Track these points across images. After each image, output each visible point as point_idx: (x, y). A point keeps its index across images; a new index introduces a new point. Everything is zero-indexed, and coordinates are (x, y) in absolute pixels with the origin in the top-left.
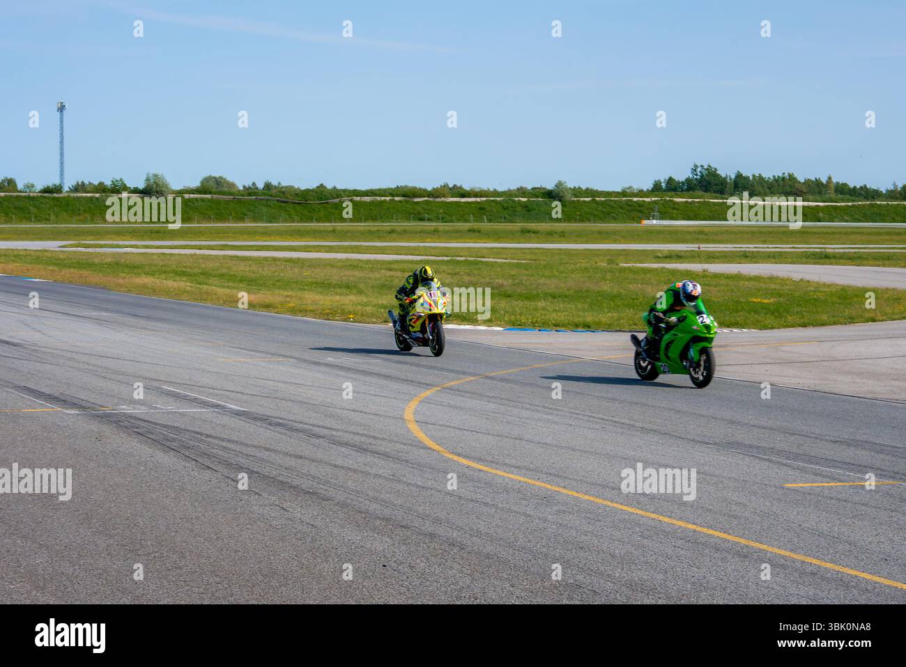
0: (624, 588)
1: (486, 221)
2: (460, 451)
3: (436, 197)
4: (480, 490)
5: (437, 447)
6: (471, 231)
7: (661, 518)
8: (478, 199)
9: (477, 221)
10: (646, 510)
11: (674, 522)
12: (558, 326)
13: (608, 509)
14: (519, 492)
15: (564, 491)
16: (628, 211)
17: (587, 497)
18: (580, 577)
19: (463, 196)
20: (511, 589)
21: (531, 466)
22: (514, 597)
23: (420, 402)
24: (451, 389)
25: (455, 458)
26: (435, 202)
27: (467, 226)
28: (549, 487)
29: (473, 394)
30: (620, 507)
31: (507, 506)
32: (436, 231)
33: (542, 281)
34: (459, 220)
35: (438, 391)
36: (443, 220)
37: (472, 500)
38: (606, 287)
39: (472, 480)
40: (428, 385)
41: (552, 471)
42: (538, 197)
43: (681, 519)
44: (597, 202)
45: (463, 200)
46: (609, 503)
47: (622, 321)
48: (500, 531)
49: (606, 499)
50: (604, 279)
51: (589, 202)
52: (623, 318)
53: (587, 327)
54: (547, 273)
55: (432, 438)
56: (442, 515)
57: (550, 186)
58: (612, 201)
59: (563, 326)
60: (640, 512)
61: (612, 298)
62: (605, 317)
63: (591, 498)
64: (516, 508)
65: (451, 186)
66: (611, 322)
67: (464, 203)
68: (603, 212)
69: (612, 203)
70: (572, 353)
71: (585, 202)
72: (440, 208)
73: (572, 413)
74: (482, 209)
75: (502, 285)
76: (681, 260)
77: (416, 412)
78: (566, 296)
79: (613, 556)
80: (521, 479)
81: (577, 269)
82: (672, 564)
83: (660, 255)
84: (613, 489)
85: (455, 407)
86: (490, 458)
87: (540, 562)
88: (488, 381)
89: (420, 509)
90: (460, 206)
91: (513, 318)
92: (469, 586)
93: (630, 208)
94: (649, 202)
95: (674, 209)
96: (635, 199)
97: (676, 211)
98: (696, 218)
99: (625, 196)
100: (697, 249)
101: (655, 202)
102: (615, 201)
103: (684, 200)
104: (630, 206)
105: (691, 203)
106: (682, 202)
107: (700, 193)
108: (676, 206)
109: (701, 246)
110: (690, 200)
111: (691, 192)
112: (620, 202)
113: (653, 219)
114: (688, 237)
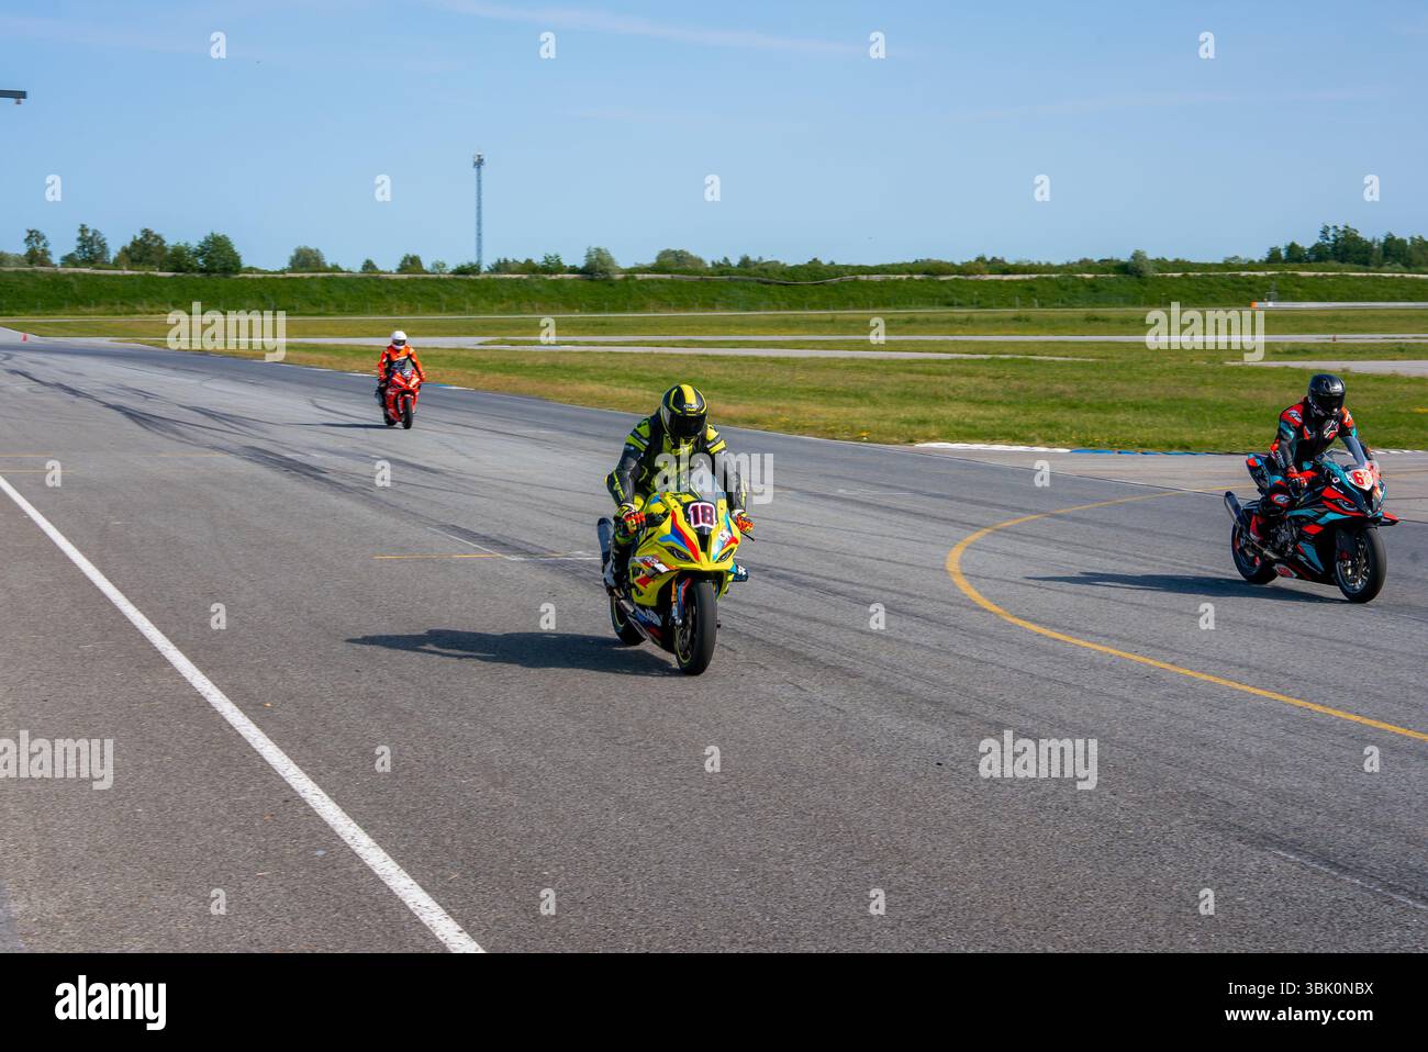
0: (1267, 799)
1: (1037, 305)
2: (1026, 613)
3: (969, 274)
4: (1058, 666)
5: (994, 608)
6: (1017, 319)
7: (1310, 706)
8: (1027, 277)
9: (1024, 306)
10: (1289, 695)
11: (1330, 711)
12: (1145, 446)
13: (1236, 693)
14: (1110, 668)
15: (1173, 669)
16: (1233, 289)
17: (1204, 677)
18: (1205, 784)
19: (1006, 272)
20: (1112, 797)
21: (1125, 634)
22: (1118, 809)
23: (968, 548)
24: (1005, 530)
25: (1021, 623)
26: (967, 281)
27: (1010, 312)
28: (1151, 662)
29: (1036, 538)
30: (1252, 690)
31: (1097, 687)
32: (969, 320)
33: (1118, 385)
34: (1000, 305)
35: (989, 534)
36: (979, 305)
37: (1049, 680)
38: (1209, 394)
39: (1046, 653)
40: (976, 526)
41: (1154, 642)
42: (1108, 273)
43: (1338, 708)
44: (1189, 279)
45: (1006, 277)
46: (1237, 686)
47: (1234, 440)
48: (1090, 720)
49: (1231, 680)
50: (1203, 382)
51: (1178, 278)
52: (1235, 436)
53: (1186, 448)
54: (1124, 374)
55: (986, 595)
56: (1010, 698)
57: (1125, 257)
58: (1210, 276)
59: (1152, 446)
60: (1281, 698)
61: (1219, 408)
62: (1209, 435)
63: (1212, 679)
64: (1109, 691)
65: (989, 259)
66: (1217, 441)
67: (1007, 281)
68: (1199, 292)
69: (1211, 280)
70: (1168, 484)
71: (1172, 277)
72: (975, 288)
73: (1174, 564)
74: (1031, 289)
75: (1063, 392)
76: (1309, 356)
77: (962, 562)
78: (1154, 407)
79: (1249, 757)
80: (1112, 651)
81: (1165, 371)
82: (1333, 768)
83: (1280, 350)
84: (1241, 666)
85: (1015, 556)
86: (1067, 623)
87: (1149, 762)
88: (1055, 520)
89: (980, 690)
90: (1000, 286)
91: (1082, 436)
92: (1055, 793)
93: (1237, 286)
94: (1263, 277)
95: (1297, 286)
96: (1244, 274)
97: (1299, 290)
98: (1329, 298)
99: (1229, 270)
100: (1330, 341)
101: (1271, 277)
102: (1215, 276)
103: (1312, 274)
104: (1237, 283)
105: (1322, 277)
106: (1310, 277)
107: (1335, 264)
108: (1301, 283)
109: (1338, 336)
110: (1321, 274)
111: (1323, 263)
112: (1222, 277)
113: (1269, 300)
114: (1318, 324)
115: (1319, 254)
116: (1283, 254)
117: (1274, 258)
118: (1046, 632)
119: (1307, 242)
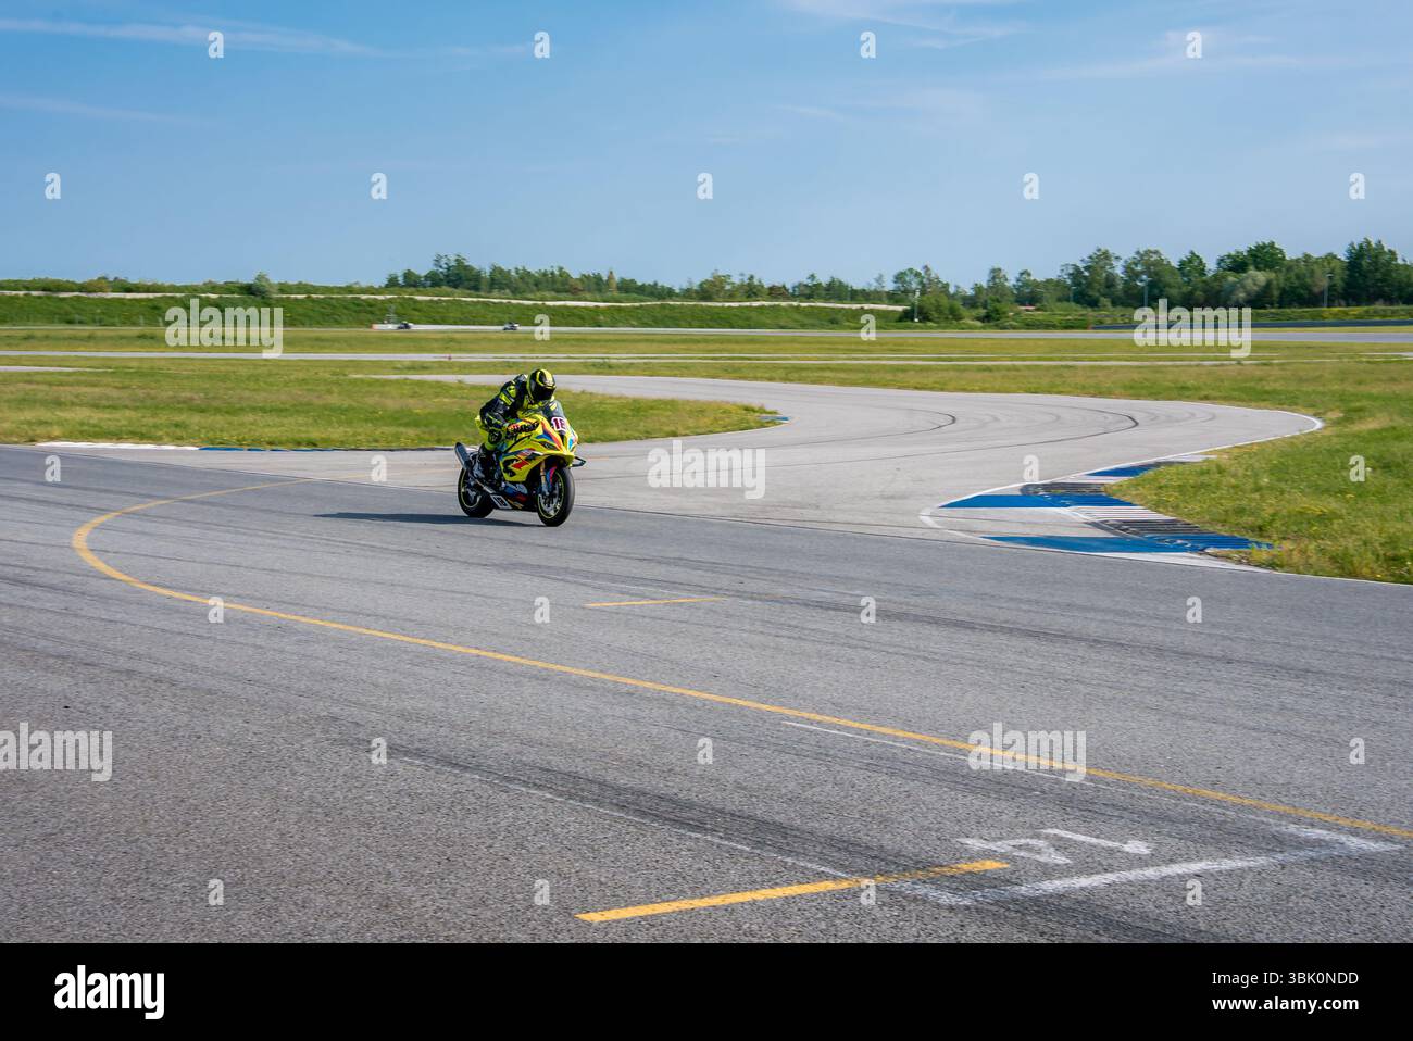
0: (395, 719)
1: (161, 324)
2: (157, 580)
3: (90, 292)
4: (191, 622)
5: (124, 577)
6: (142, 337)
7: (434, 644)
8: (151, 296)
9: (150, 325)
10: (413, 636)
11: (452, 647)
12: (274, 445)
13: (364, 637)
14: (244, 622)
15: (304, 620)
16: (355, 311)
17: (335, 625)
18: (336, 710)
19: (129, 290)
20: (246, 725)
21: (256, 594)
22: (250, 734)
23: (95, 528)
24: (133, 513)
25: (151, 588)
26: (89, 298)
27: (135, 330)
28: (282, 615)
29: (166, 518)
30: (380, 634)
31: (230, 638)
32: (90, 338)
33: (247, 394)
34: (124, 323)
35: (118, 516)
36: (101, 323)
37: (180, 633)
38: (334, 400)
39: (178, 611)
40: (103, 511)
41: (286, 599)
42: (233, 293)
43: (459, 644)
44: (313, 301)
45: (129, 296)
46: (365, 631)
47: (359, 438)
48: (222, 664)
49: (361, 626)
50: (330, 392)
51: (302, 300)
52: (359, 434)
53: (313, 445)
54: (252, 385)
55: (115, 567)
56: (142, 650)
57: (248, 279)
58: (332, 298)
59: (281, 443)
60: (406, 639)
61: (344, 411)
62: (337, 433)
63: (341, 626)
64: (242, 640)
65: (111, 279)
66: (343, 439)
67: (130, 300)
68: (323, 314)
69: (334, 302)
70: (300, 474)
71: (296, 299)
72: (97, 306)
73: (305, 537)
74: (155, 308)
75: (192, 399)
76: (428, 371)
77: (88, 541)
78: (281, 410)
79: (376, 686)
80: (244, 608)
81: (291, 381)
82: (455, 691)
83: (399, 366)
84: (369, 615)
85: (144, 533)
86: (198, 587)
87: (282, 695)
88: (185, 504)
89: (110, 645)
90: (124, 304)
91: (211, 435)
92: (187, 725)
93: (357, 308)
94: (382, 301)
95: (415, 309)
96: (364, 297)
97: (417, 313)
98: (443, 321)
99: (351, 292)
100: (447, 360)
101: (390, 301)
102: (337, 299)
103: (428, 298)
104: (358, 305)
105: (436, 302)
106: (426, 301)
107: (449, 289)
108: (418, 306)
109: (453, 355)
110: (436, 298)
111: (437, 288)
112: (344, 300)
113: (389, 323)
114: (435, 345)
115: (434, 281)
116: (401, 280)
117: (392, 283)
118: (177, 595)
119: (423, 269)
